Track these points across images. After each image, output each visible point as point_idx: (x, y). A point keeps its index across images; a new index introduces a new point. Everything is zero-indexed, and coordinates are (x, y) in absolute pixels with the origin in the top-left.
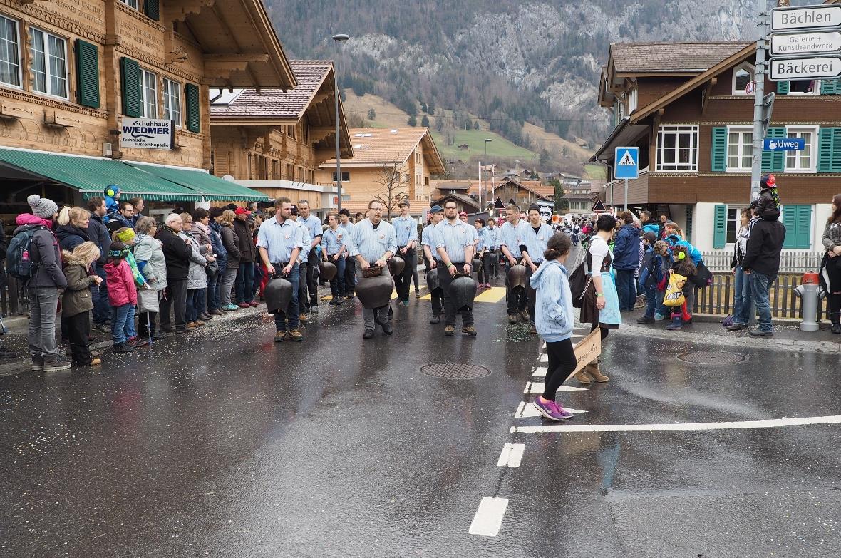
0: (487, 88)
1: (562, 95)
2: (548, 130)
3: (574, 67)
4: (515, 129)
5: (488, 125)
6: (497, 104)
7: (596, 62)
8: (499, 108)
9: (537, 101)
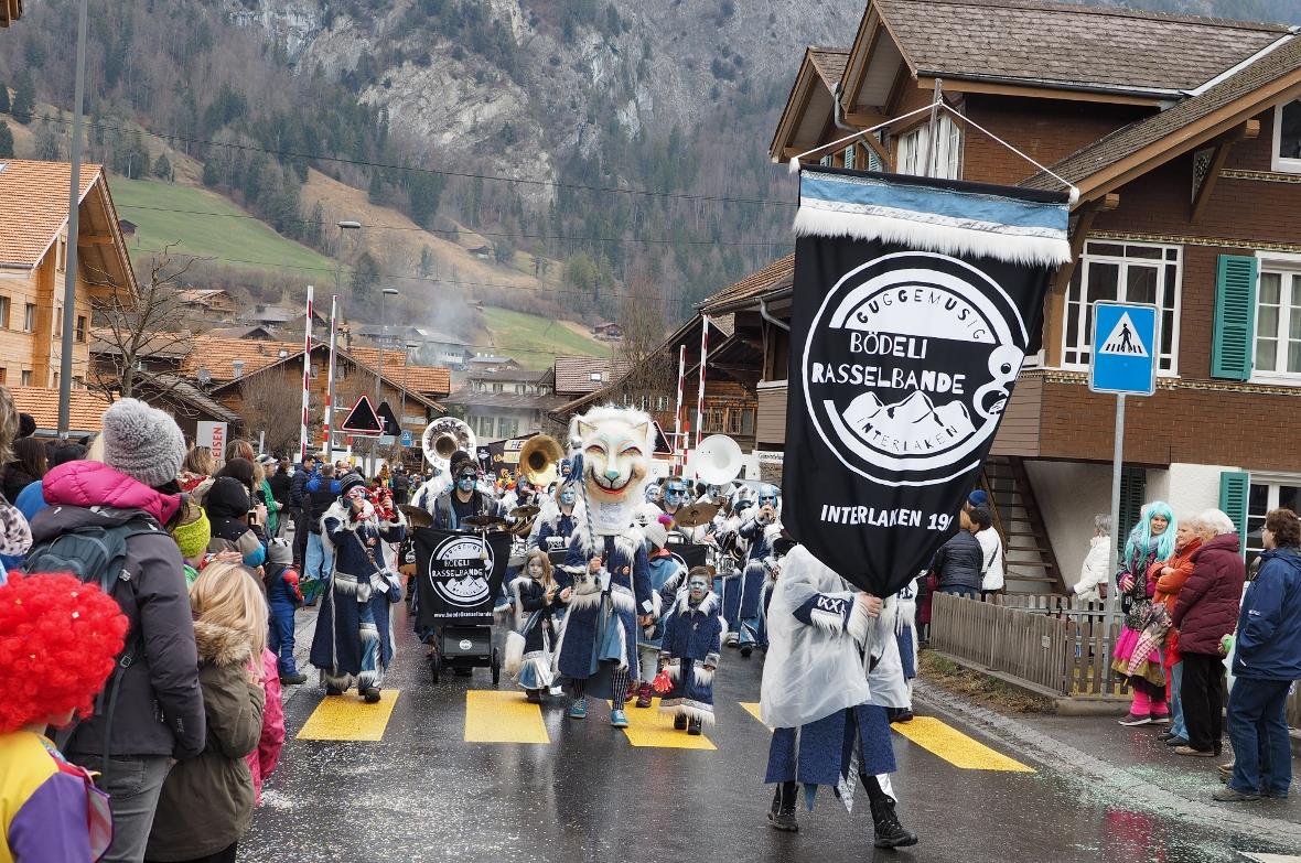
0: (201, 60)
1: (422, 102)
2: (378, 197)
3: (461, 26)
4: (280, 186)
5: (197, 169)
6: (230, 108)
7: (524, 17)
8: (236, 122)
9: (349, 111)
